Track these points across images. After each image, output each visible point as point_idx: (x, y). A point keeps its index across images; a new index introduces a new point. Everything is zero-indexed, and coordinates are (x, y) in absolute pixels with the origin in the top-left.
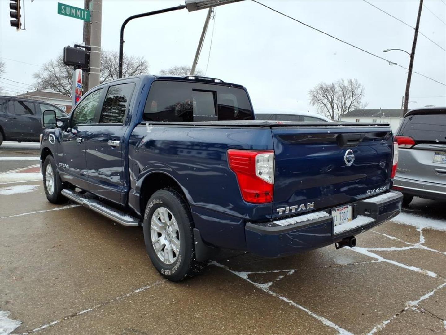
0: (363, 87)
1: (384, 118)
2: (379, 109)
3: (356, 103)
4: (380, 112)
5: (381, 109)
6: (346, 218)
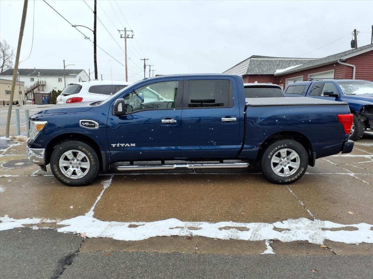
0: (13, 48)
1: (40, 77)
2: (34, 68)
3: (8, 63)
4: (35, 72)
5: (36, 68)
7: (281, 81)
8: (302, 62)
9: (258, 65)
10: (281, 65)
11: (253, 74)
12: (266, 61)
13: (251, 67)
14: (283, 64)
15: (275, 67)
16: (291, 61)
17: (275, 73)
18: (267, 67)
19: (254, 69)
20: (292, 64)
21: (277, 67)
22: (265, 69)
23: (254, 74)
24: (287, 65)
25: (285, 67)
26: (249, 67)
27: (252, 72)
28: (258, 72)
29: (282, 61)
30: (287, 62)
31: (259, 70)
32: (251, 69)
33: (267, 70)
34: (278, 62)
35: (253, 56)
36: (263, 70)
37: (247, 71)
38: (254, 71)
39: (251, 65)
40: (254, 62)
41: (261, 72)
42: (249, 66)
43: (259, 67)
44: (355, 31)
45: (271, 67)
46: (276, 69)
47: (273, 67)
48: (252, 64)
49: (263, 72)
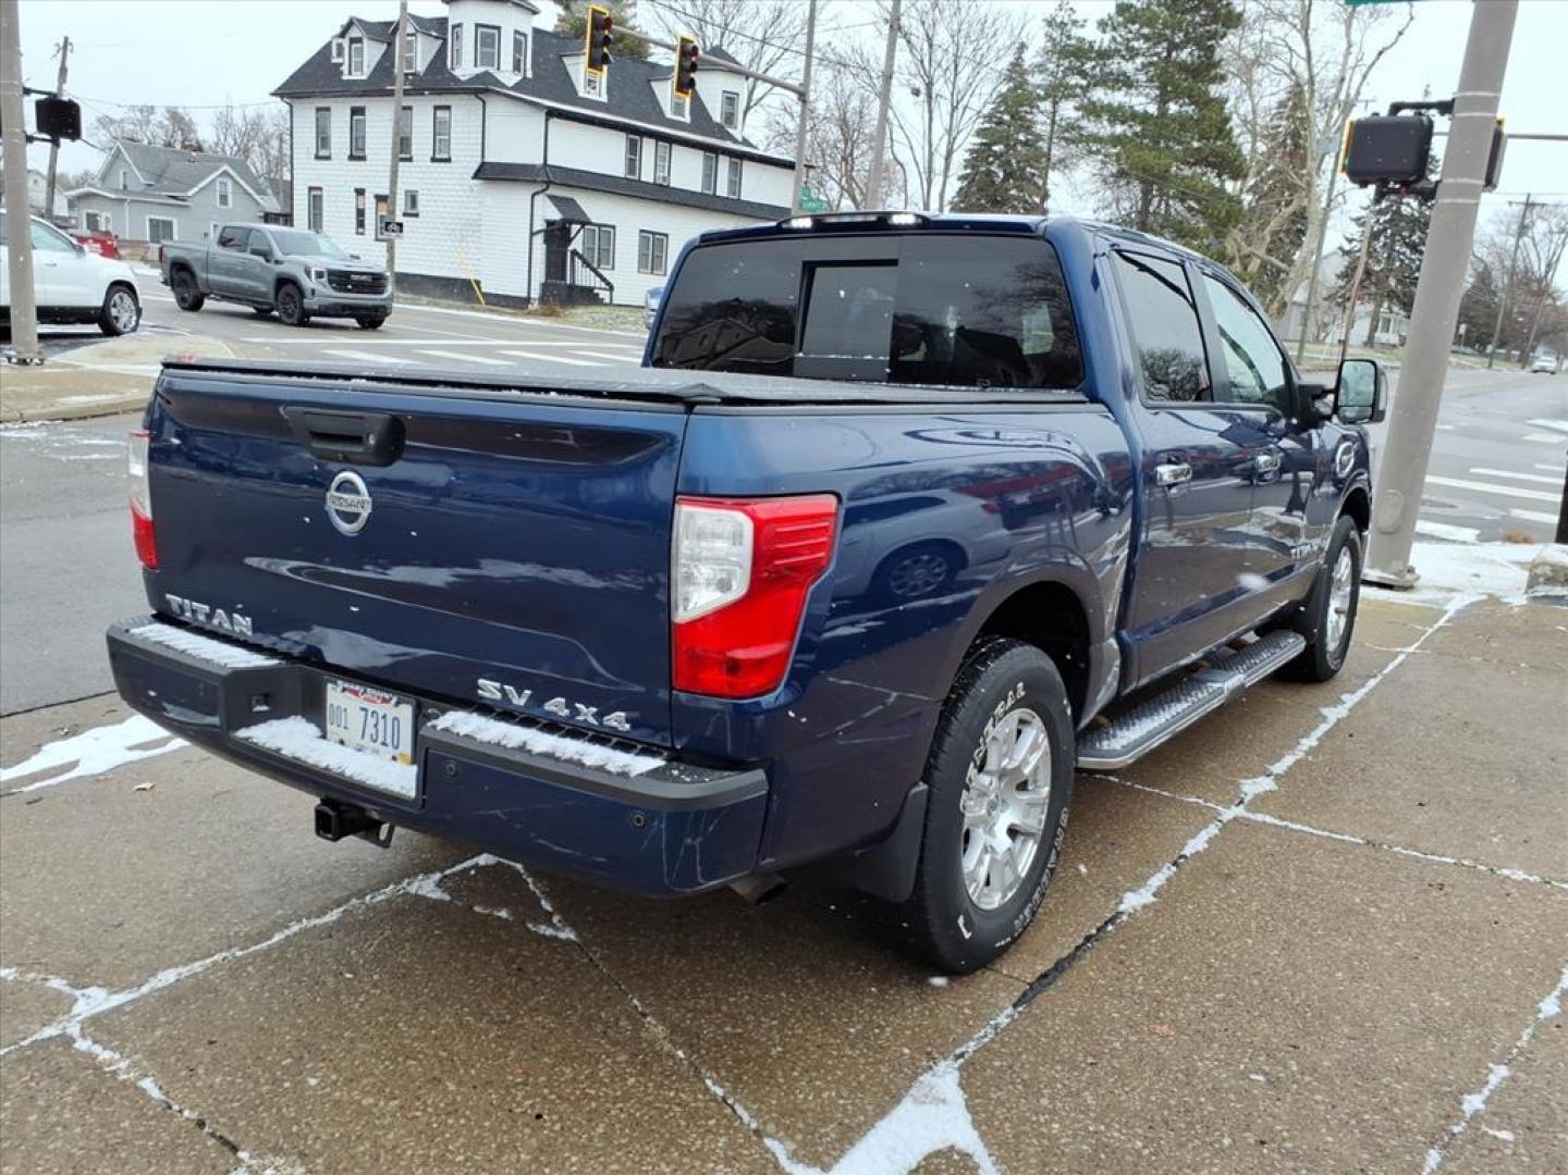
6: (389, 741)
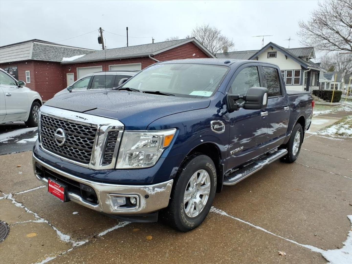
7: (70, 70)
8: (85, 52)
9: (43, 50)
10: (67, 54)
11: (39, 59)
12: (51, 47)
13: (36, 52)
14: (68, 52)
15: (61, 54)
16: (75, 50)
17: (62, 61)
18: (52, 54)
19: (39, 54)
20: (76, 53)
21: (63, 55)
22: (51, 55)
23: (41, 60)
24: (72, 54)
25: (71, 55)
26: (34, 52)
27: (38, 57)
28: (44, 58)
29: (67, 49)
30: (71, 50)
31: (45, 56)
32: (36, 54)
33: (54, 57)
34: (63, 50)
35: (36, 40)
36: (49, 57)
37: (32, 56)
38: (40, 57)
39: (35, 50)
40: (39, 47)
41: (47, 58)
42: (33, 50)
43: (44, 53)
44: (100, 29)
45: (57, 54)
46: (63, 57)
47: (59, 54)
48: (37, 48)
49: (50, 58)
